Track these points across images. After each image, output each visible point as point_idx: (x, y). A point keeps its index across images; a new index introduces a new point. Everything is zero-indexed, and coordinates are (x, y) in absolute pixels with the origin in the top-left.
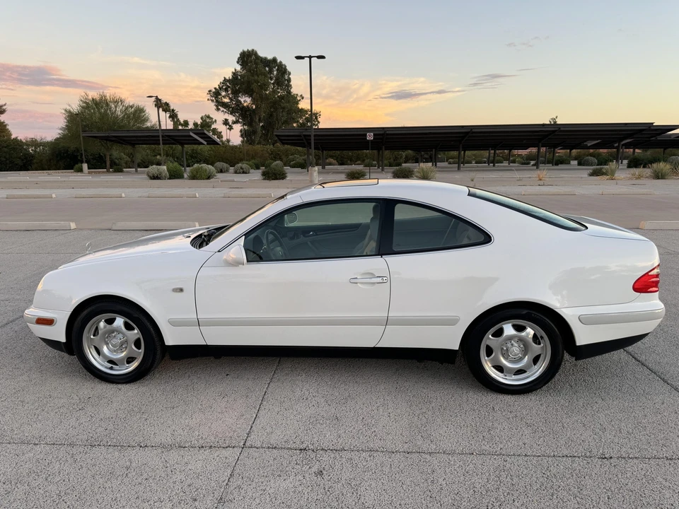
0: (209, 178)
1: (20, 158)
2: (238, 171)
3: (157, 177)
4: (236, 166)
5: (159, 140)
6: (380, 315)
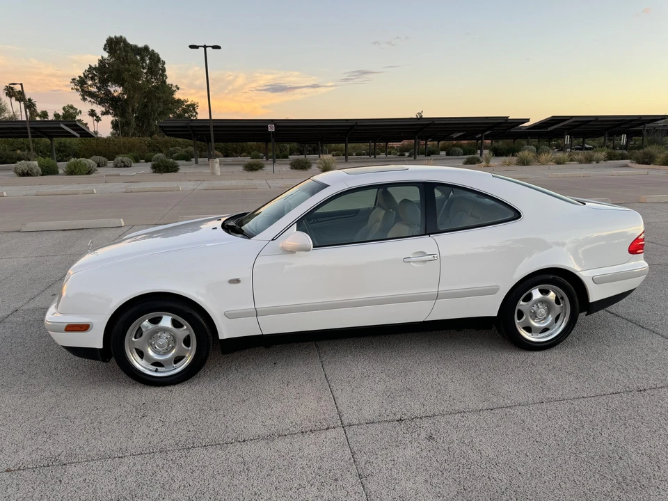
0: (89, 173)
3: (27, 173)
4: (115, 159)
5: (27, 133)
6: (432, 290)
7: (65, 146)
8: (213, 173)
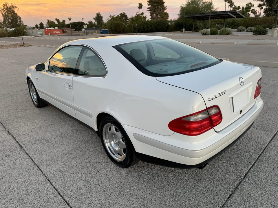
0: (228, 34)
1: (165, 27)
2: (248, 31)
3: (205, 34)
4: (248, 28)
5: (209, 17)
6: (72, 104)
7: (235, 22)
8: (272, 36)
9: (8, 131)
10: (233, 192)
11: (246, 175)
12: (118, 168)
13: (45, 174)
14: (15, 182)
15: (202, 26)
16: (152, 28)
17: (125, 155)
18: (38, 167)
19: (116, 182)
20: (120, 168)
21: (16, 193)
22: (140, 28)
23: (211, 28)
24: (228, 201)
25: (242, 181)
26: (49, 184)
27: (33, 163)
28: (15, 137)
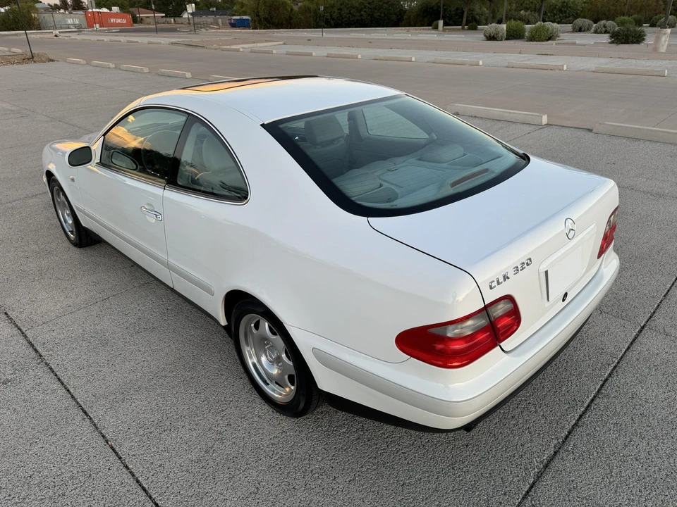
0: (549, 39)
1: (395, 14)
2: (599, 31)
3: (493, 37)
4: (597, 24)
6: (164, 256)
7: (567, 6)
8: (655, 49)
9: (6, 314)
10: (539, 477)
11: (570, 433)
12: (277, 415)
13: (103, 431)
14: (31, 452)
15: (487, 15)
16: (362, 15)
17: (293, 388)
18: (85, 413)
19: (271, 453)
20: (281, 417)
21: (36, 482)
22: (331, 16)
23: (508, 22)
24: (526, 501)
25: (559, 449)
26: (113, 458)
27: (71, 401)
28: (24, 330)
